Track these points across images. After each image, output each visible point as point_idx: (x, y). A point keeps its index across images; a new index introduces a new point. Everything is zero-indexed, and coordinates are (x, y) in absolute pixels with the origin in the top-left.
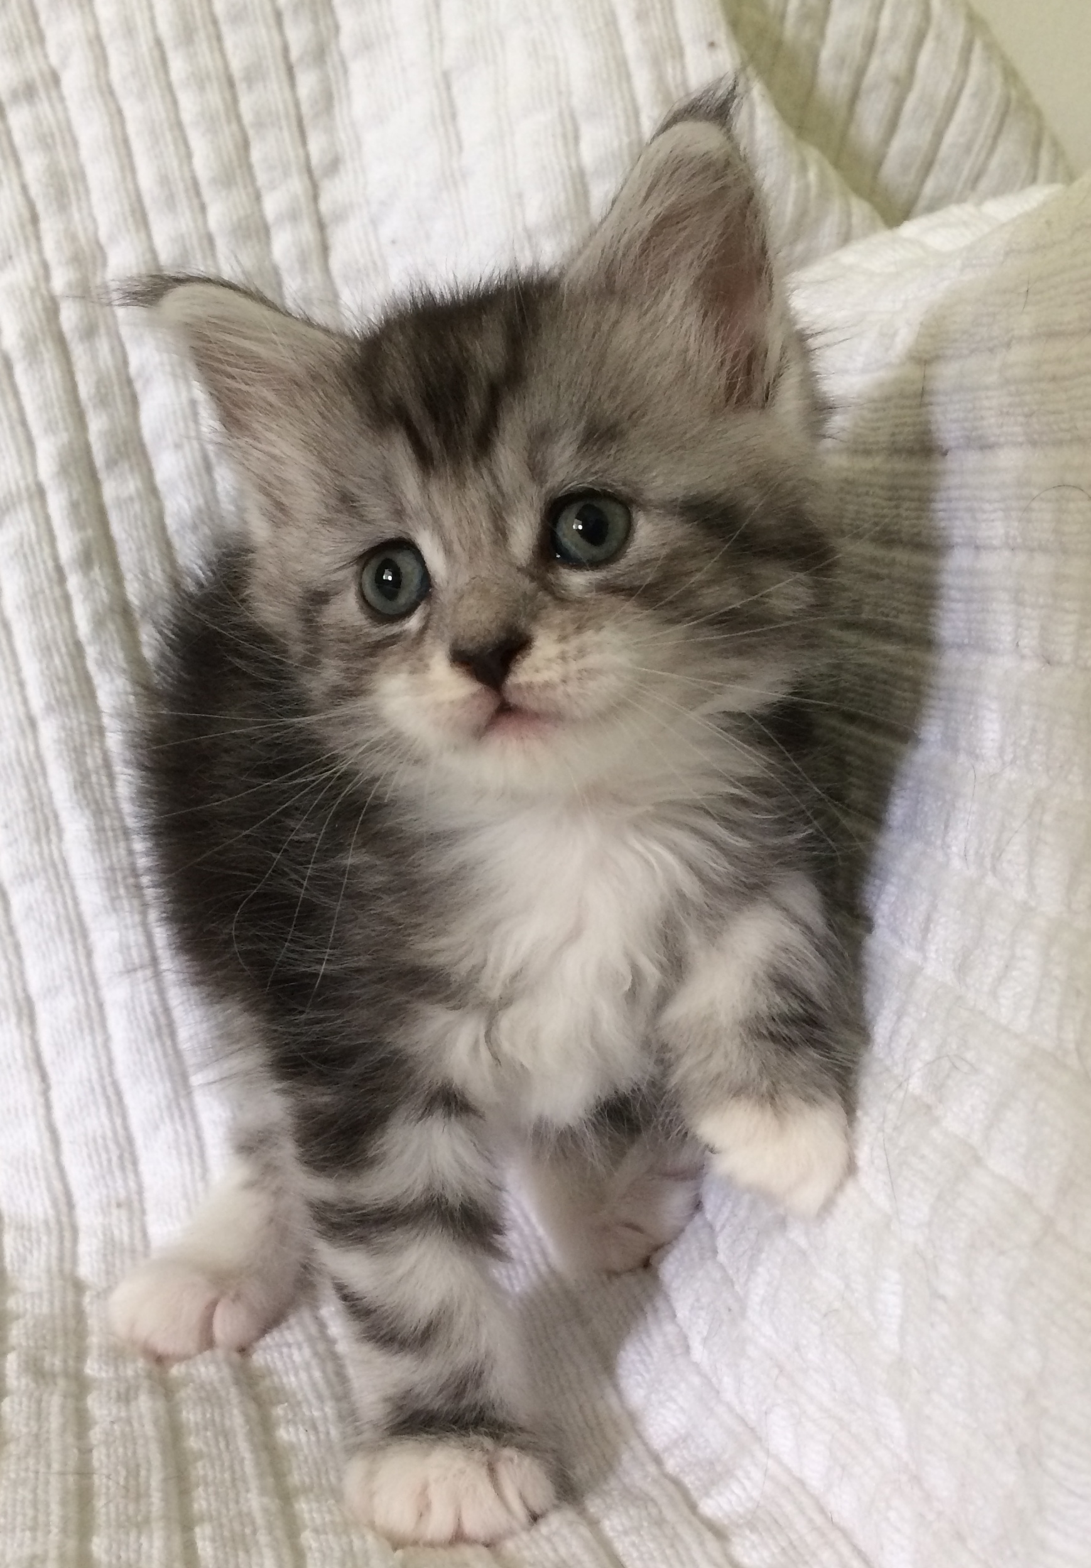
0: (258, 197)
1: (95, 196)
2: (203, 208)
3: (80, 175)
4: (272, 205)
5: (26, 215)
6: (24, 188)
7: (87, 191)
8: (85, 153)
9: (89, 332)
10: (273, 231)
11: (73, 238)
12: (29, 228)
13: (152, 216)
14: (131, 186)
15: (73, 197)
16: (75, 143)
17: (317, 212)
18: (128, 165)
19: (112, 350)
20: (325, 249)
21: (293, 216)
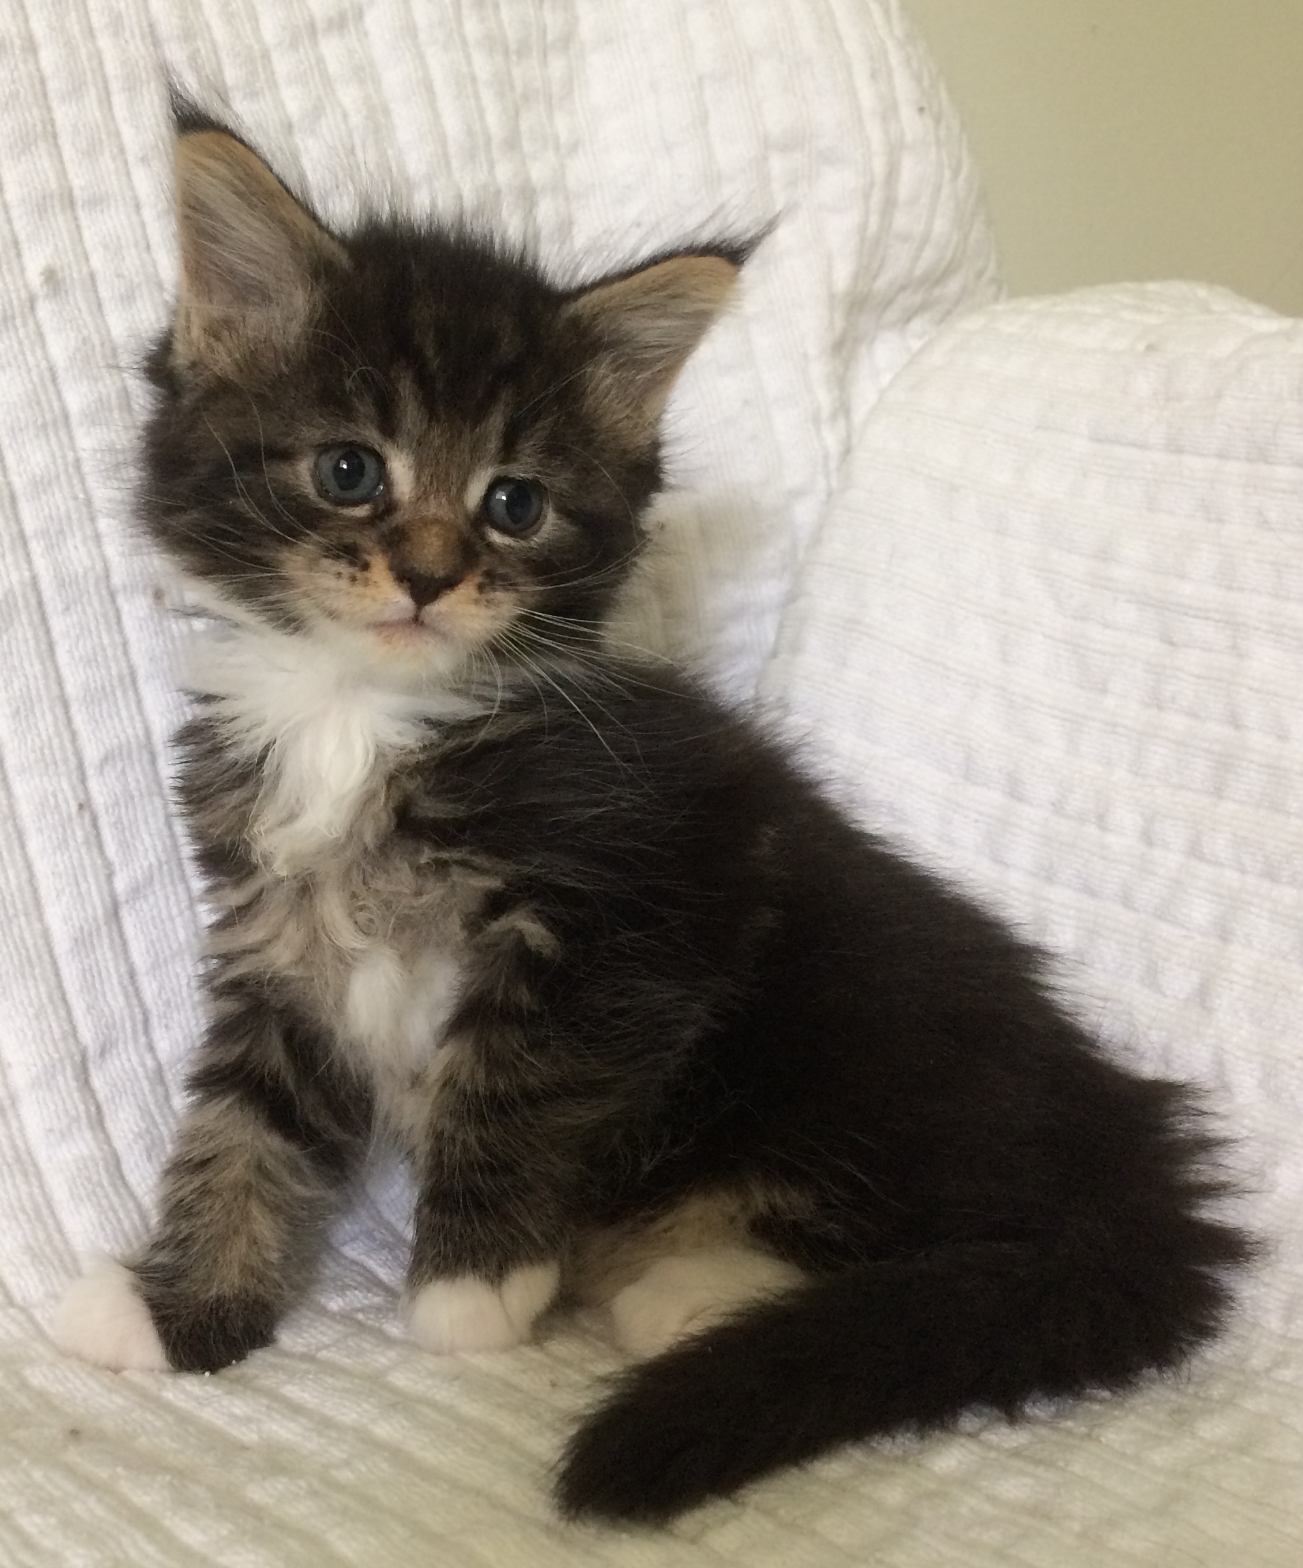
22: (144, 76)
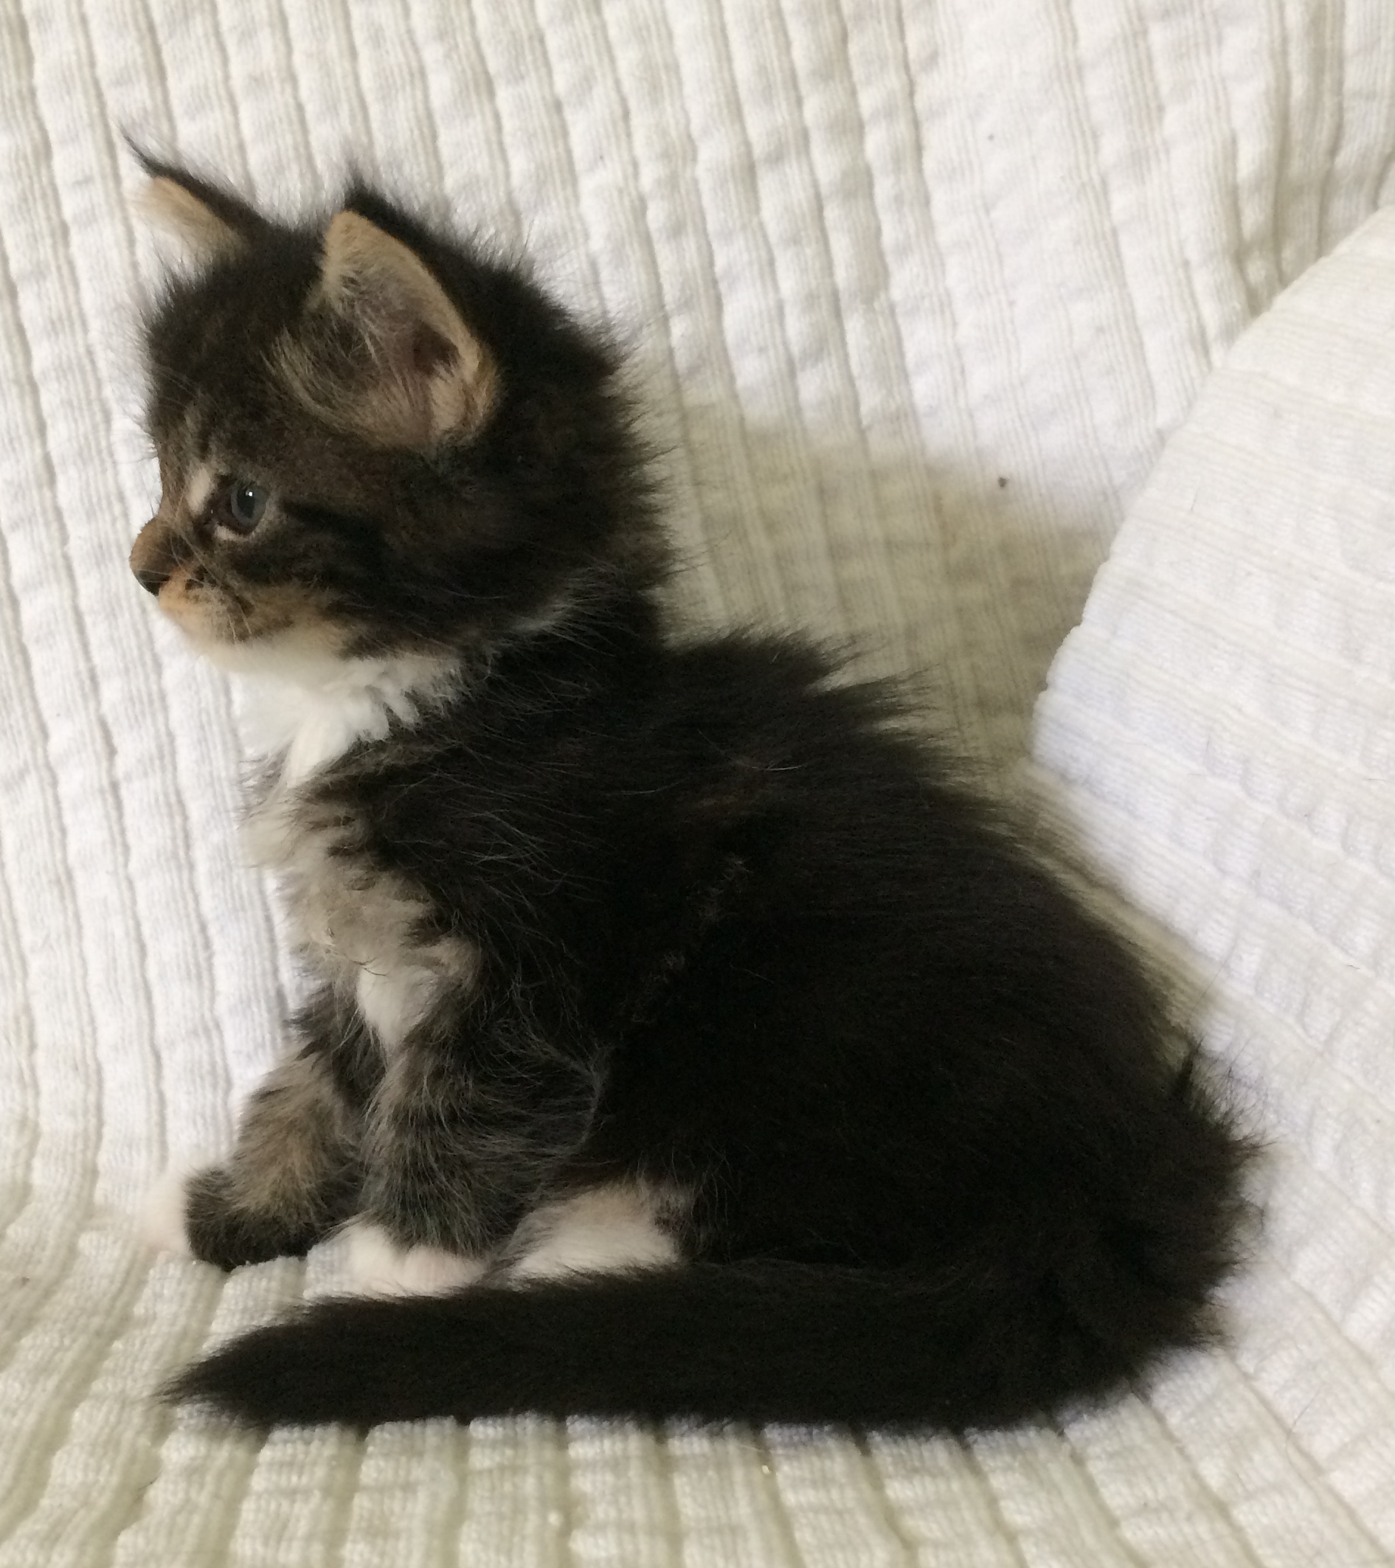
0: (853, 93)
1: (689, 87)
2: (799, 102)
3: (673, 68)
4: (868, 101)
5: (618, 111)
6: (617, 83)
7: (680, 83)
8: (680, 44)
9: (676, 230)
10: (867, 129)
11: (664, 133)
12: (621, 124)
13: (747, 109)
14: (726, 75)
15: (666, 90)
16: (670, 36)
17: (913, 109)
18: (725, 56)
19: (699, 248)
20: (919, 148)
21: (889, 113)
22: (399, 82)
